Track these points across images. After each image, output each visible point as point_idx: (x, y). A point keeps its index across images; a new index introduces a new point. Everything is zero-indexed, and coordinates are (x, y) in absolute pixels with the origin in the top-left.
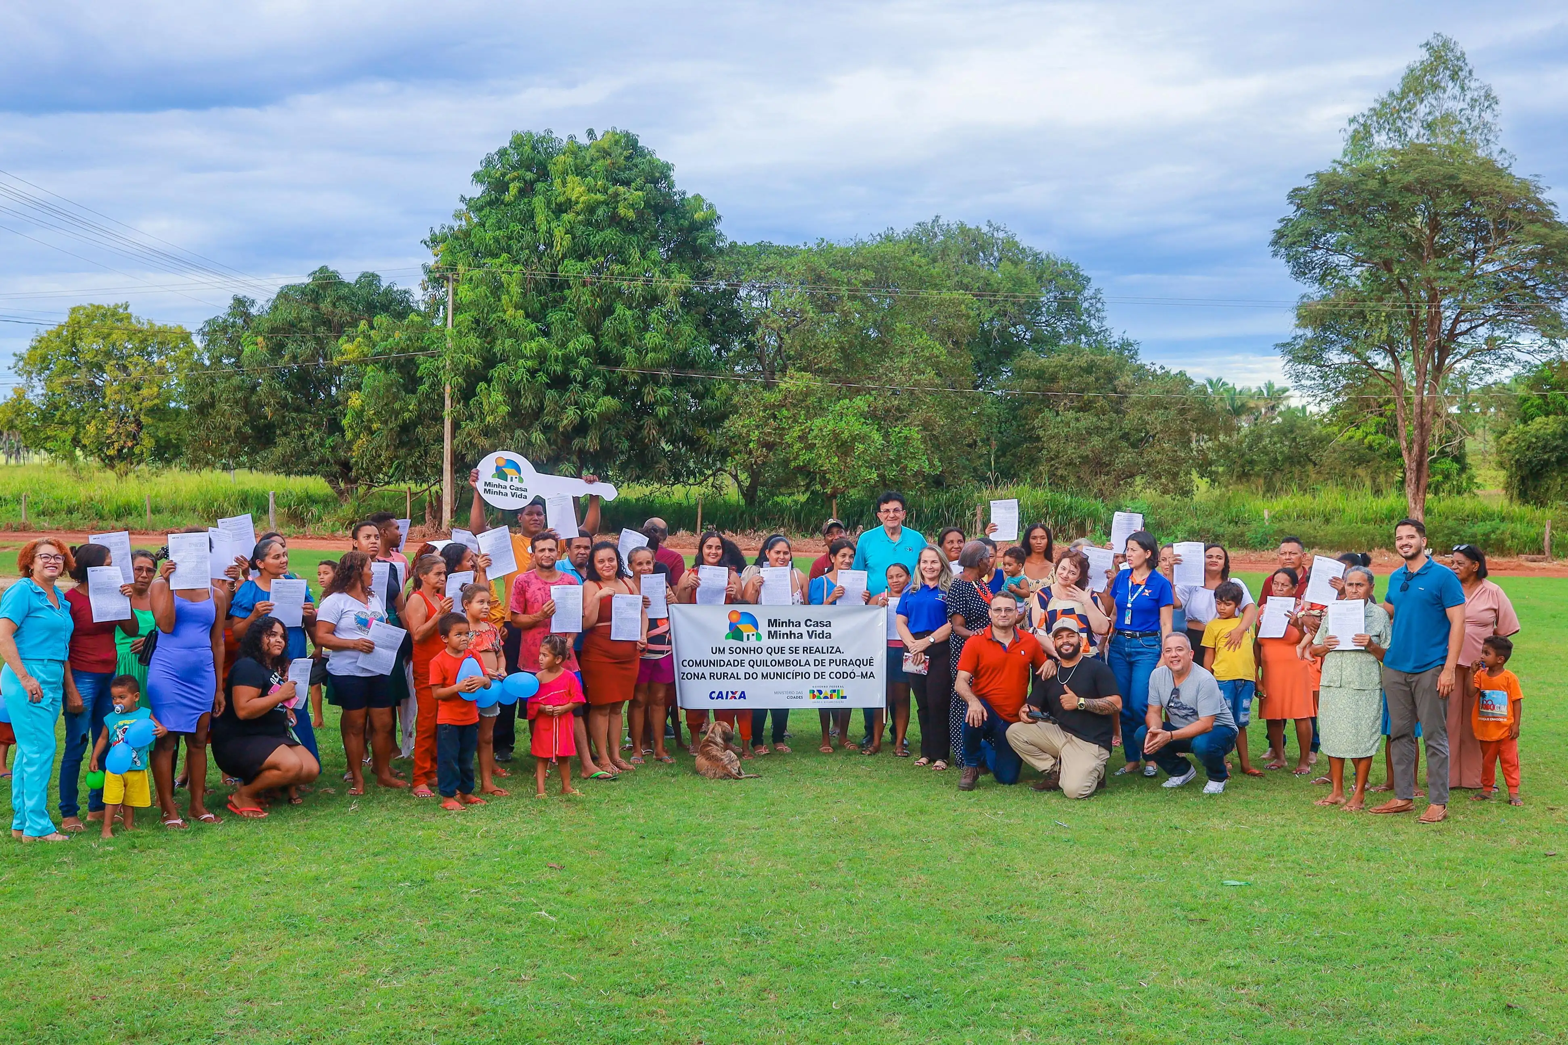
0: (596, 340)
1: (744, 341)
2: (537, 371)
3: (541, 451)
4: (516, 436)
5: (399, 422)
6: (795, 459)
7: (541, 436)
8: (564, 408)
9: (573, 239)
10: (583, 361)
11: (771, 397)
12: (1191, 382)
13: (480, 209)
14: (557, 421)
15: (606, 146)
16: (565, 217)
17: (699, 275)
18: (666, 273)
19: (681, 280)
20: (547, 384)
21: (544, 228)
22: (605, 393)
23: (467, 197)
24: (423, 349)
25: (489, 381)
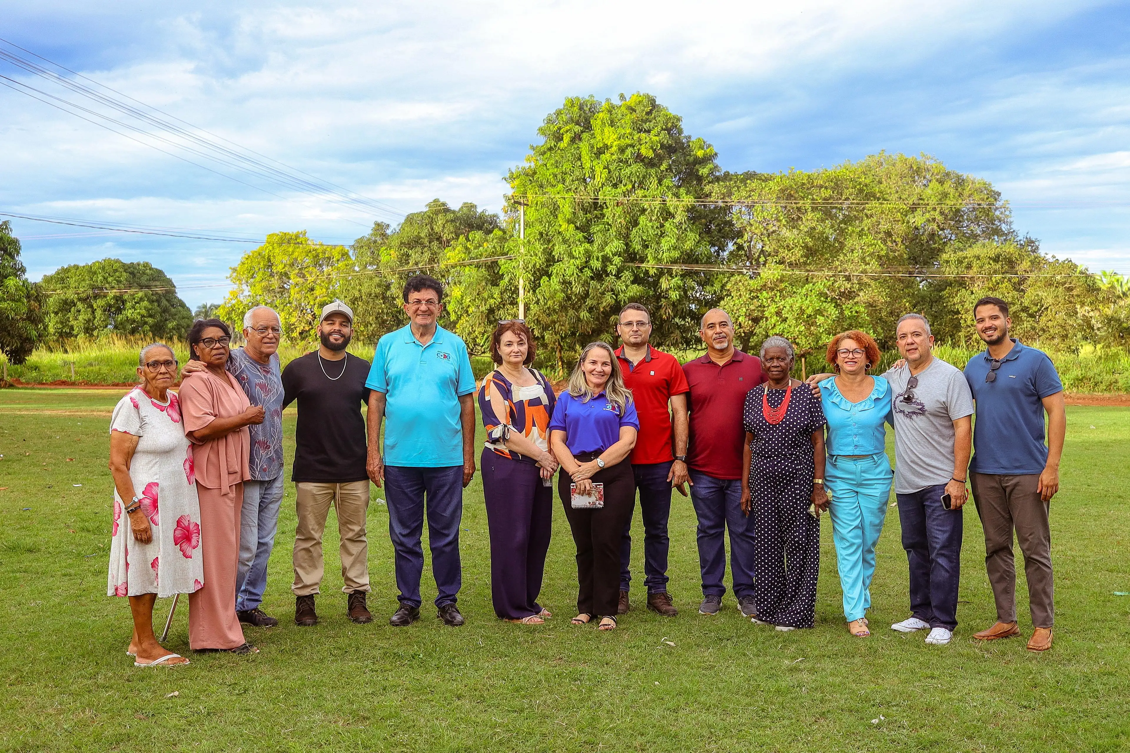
0: (627, 245)
1: (735, 243)
2: (583, 268)
3: (588, 325)
4: (569, 314)
5: (488, 306)
6: (772, 328)
7: (588, 314)
8: (603, 294)
9: (609, 173)
10: (617, 260)
11: (754, 284)
12: (1076, 266)
13: (544, 153)
14: (598, 304)
15: (632, 105)
16: (603, 156)
17: (700, 196)
18: (677, 195)
19: (688, 200)
20: (591, 277)
21: (588, 165)
22: (633, 282)
23: (535, 146)
24: (503, 254)
25: (549, 276)
